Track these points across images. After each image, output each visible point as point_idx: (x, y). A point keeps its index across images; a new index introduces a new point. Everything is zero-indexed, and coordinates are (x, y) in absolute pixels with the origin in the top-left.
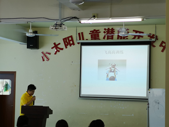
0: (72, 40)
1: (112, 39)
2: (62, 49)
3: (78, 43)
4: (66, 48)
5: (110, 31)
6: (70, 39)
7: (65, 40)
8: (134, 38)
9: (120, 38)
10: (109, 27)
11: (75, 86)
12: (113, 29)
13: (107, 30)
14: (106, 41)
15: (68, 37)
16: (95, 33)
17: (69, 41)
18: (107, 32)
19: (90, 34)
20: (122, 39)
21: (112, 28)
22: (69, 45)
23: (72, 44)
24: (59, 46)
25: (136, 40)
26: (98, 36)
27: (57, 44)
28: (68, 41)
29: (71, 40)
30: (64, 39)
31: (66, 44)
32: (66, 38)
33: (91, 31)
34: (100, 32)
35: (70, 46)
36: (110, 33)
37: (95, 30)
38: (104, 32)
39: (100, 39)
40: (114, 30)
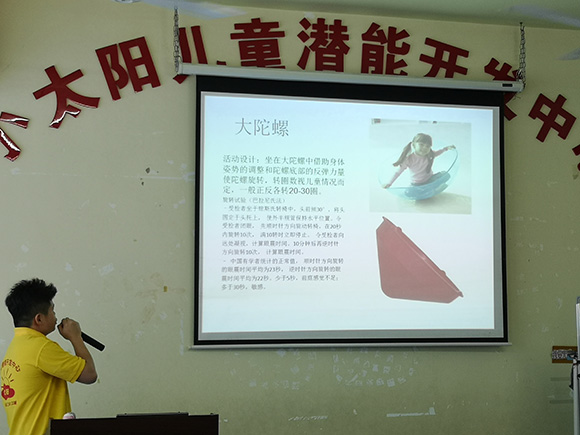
0: (147, 59)
1: (340, 68)
2: (94, 102)
3: (180, 78)
4: (116, 96)
5: (328, 32)
6: (136, 53)
7: (108, 57)
8: (432, 74)
9: (372, 68)
10: (321, 15)
11: (165, 288)
12: (338, 26)
13: (314, 26)
14: (311, 75)
15: (126, 46)
16: (257, 35)
17: (132, 63)
18: (313, 35)
19: (233, 36)
20: (381, 73)
21: (338, 22)
22: (130, 86)
23: (145, 81)
24: (75, 86)
25: (440, 82)
26: (275, 51)
27: (63, 73)
28: (122, 62)
29: (139, 62)
30: (101, 53)
31: (116, 77)
32: (112, 49)
33: (237, 26)
34: (282, 34)
35: (138, 88)
36: (330, 41)
37: (256, 22)
38: (303, 36)
39: (284, 67)
40: (345, 29)
